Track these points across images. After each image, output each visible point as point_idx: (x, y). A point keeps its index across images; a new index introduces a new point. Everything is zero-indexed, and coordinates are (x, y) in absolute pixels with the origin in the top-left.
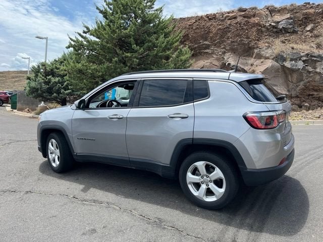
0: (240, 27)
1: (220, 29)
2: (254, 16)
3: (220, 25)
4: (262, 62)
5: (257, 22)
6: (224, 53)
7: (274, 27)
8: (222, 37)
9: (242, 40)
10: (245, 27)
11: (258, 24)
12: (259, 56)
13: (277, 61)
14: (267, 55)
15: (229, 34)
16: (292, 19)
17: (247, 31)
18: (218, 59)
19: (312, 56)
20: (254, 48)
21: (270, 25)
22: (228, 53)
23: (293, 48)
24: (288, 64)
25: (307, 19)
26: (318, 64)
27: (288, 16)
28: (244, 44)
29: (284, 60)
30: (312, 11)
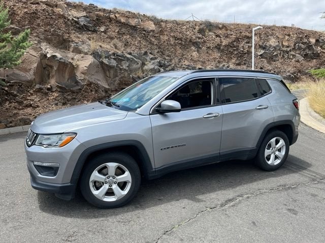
0: (49, 15)
1: (26, 13)
2: (56, 6)
3: (25, 8)
4: (82, 57)
5: (62, 13)
6: (39, 42)
7: (76, 22)
8: (30, 23)
9: (55, 31)
10: (54, 17)
11: (63, 17)
12: (77, 51)
13: (95, 57)
14: (86, 51)
15: (39, 21)
16: (88, 17)
17: (57, 22)
18: (35, 49)
19: (117, 56)
20: (69, 41)
21: (73, 19)
22: (43, 42)
23: (101, 46)
24: (106, 61)
25: (99, 21)
26: (123, 62)
27: (84, 14)
28: (58, 35)
29: (100, 57)
30: (101, 14)
